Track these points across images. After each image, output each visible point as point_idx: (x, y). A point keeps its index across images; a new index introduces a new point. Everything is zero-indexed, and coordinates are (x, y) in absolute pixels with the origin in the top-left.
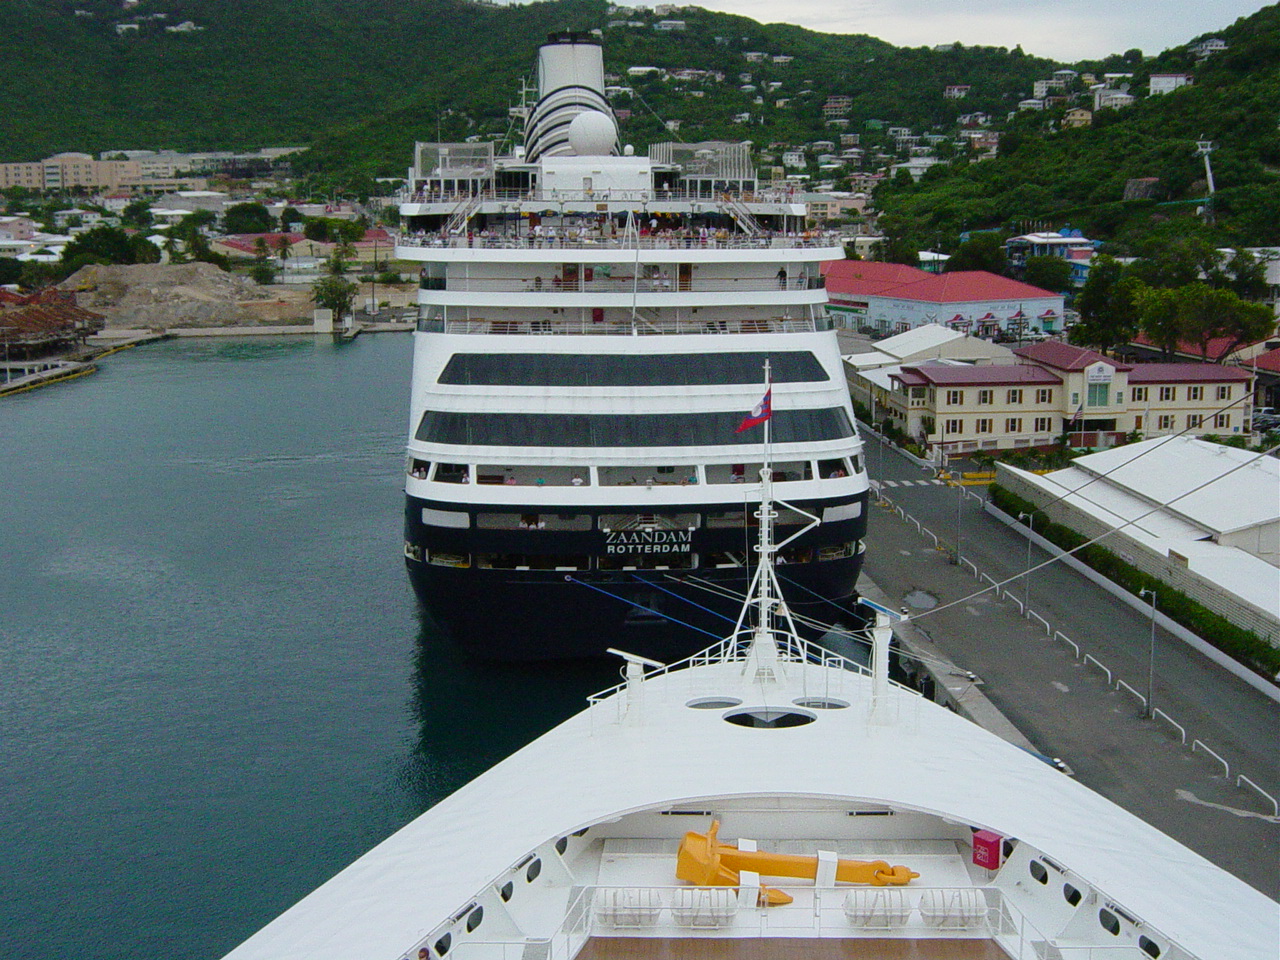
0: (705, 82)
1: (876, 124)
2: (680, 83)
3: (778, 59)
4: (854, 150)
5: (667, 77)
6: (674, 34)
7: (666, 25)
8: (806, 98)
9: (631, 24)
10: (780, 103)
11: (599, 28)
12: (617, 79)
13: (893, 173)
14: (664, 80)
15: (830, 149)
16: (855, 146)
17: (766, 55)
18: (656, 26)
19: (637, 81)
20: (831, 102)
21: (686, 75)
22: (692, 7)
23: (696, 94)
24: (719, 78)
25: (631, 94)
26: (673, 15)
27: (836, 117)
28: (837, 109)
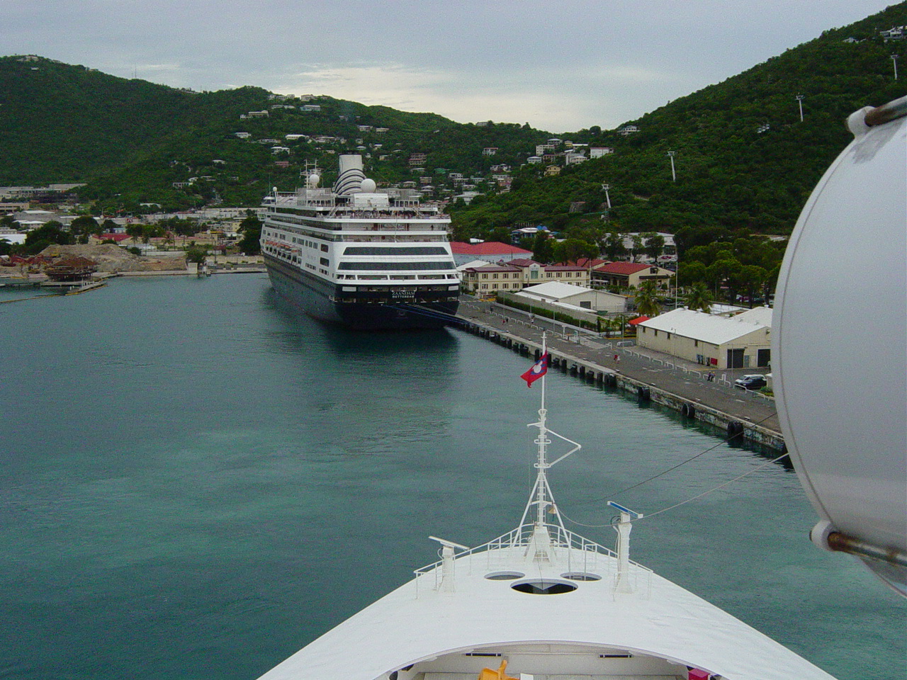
0: (334, 144)
1: (441, 171)
2: (319, 145)
3: (378, 130)
4: (429, 187)
5: (310, 141)
6: (314, 113)
7: (308, 108)
8: (398, 155)
9: (286, 107)
10: (382, 158)
11: (266, 109)
12: (279, 142)
13: (455, 200)
14: (308, 142)
15: (414, 186)
16: (428, 184)
17: (371, 127)
18: (302, 108)
19: (291, 143)
20: (413, 158)
21: (322, 140)
22: (324, 96)
23: (330, 152)
24: (343, 141)
25: (288, 151)
26: (312, 101)
27: (417, 166)
28: (418, 161)
